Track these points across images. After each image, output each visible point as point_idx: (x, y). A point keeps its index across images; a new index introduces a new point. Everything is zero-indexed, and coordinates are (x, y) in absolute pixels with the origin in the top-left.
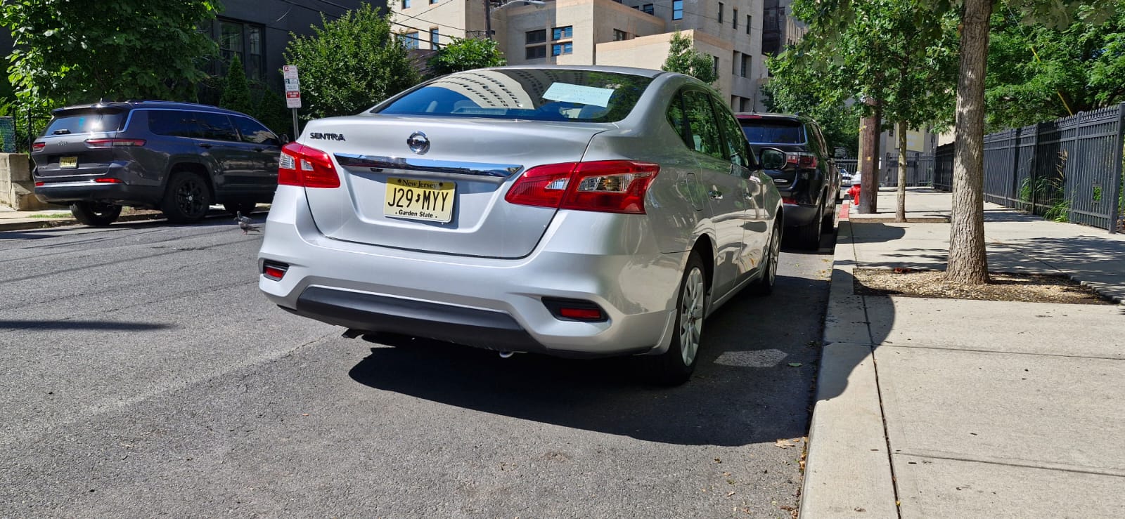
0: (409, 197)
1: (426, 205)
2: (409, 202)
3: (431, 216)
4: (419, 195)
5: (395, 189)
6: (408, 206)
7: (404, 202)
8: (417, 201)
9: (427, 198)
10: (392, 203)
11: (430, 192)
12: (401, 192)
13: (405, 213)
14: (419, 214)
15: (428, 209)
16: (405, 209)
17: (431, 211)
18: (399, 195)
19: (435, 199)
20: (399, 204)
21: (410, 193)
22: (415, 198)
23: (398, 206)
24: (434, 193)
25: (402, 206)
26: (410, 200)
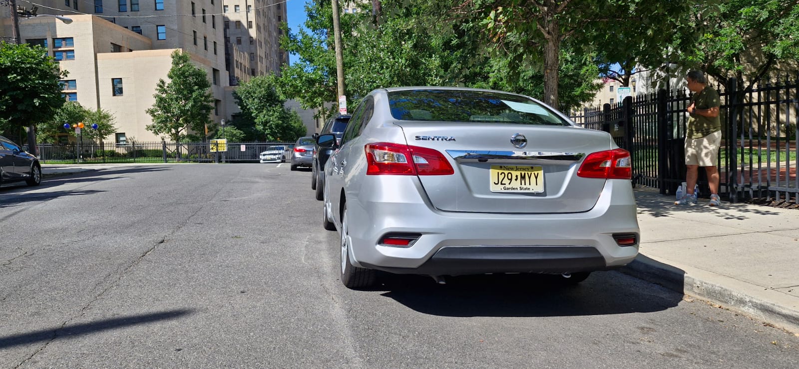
0: (510, 177)
1: (523, 182)
2: (510, 181)
3: (529, 189)
4: (517, 176)
5: (498, 173)
6: (509, 184)
7: (506, 181)
8: (516, 180)
9: (523, 177)
10: (497, 182)
11: (525, 174)
12: (503, 174)
13: (508, 189)
14: (519, 189)
15: (525, 184)
16: (507, 186)
17: (527, 186)
18: (501, 177)
19: (530, 178)
20: (503, 183)
21: (510, 175)
22: (514, 178)
23: (502, 184)
24: (528, 173)
25: (505, 184)
26: (511, 180)
